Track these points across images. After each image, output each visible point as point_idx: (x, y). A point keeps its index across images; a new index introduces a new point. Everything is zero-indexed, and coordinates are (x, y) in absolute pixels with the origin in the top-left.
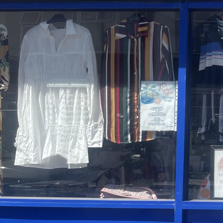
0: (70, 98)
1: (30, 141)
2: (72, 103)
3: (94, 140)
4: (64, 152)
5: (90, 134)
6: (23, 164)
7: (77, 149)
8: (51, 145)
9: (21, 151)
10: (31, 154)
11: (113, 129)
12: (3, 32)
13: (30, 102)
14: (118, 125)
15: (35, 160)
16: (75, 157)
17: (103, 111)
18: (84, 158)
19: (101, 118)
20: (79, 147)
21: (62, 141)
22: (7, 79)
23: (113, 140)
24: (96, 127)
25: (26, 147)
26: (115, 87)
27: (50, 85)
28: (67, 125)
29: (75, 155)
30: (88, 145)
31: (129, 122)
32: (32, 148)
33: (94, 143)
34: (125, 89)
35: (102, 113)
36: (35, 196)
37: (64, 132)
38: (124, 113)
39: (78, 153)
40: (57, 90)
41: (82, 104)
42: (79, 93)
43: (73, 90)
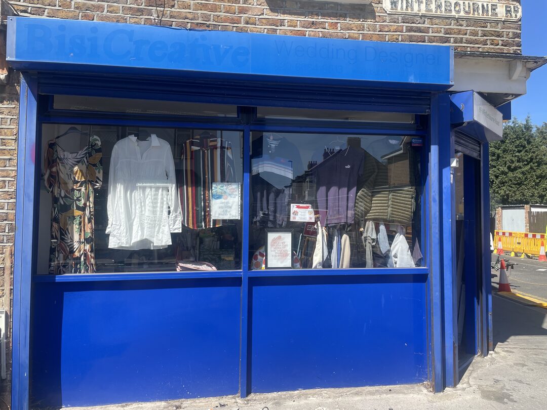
0: (155, 195)
1: (122, 228)
2: (156, 199)
3: (175, 227)
4: (151, 237)
5: (172, 222)
6: (116, 246)
7: (161, 234)
8: (140, 231)
9: (114, 236)
10: (123, 238)
11: (191, 218)
12: (97, 142)
13: (122, 197)
14: (195, 215)
15: (127, 243)
16: (160, 240)
17: (181, 204)
18: (167, 241)
19: (180, 210)
20: (163, 233)
21: (149, 228)
22: (102, 180)
23: (191, 226)
24: (176, 217)
25: (118, 233)
26: (192, 187)
27: (139, 185)
28: (153, 216)
29: (160, 238)
30: (170, 231)
31: (203, 213)
32: (124, 234)
33: (176, 229)
34: (199, 188)
35: (180, 206)
36: (115, 272)
37: (151, 221)
38: (199, 206)
39: (162, 237)
40: (144, 188)
41: (165, 199)
42: (162, 191)
43: (157, 189)
